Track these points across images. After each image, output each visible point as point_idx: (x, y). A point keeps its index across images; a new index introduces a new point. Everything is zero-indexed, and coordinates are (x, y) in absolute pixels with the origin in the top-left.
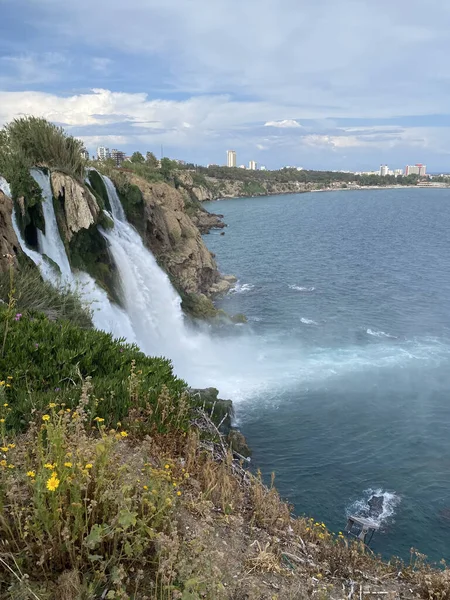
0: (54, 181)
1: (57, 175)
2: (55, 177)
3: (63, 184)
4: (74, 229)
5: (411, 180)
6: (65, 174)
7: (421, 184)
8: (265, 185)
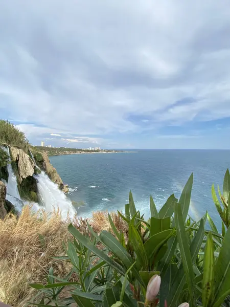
0: (13, 152)
1: (15, 149)
2: (13, 150)
3: (18, 153)
4: (24, 177)
5: (98, 151)
6: (19, 148)
7: (100, 152)
8: (56, 152)
